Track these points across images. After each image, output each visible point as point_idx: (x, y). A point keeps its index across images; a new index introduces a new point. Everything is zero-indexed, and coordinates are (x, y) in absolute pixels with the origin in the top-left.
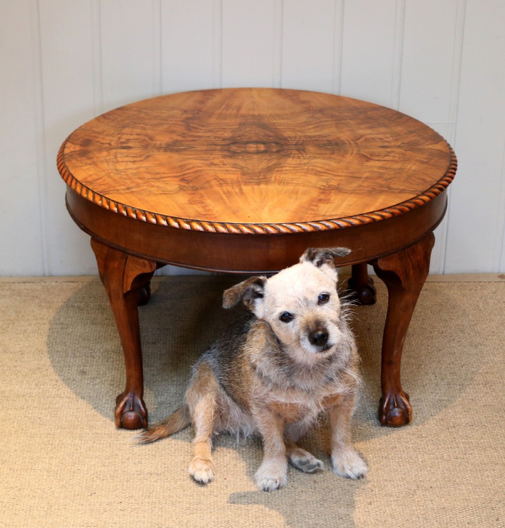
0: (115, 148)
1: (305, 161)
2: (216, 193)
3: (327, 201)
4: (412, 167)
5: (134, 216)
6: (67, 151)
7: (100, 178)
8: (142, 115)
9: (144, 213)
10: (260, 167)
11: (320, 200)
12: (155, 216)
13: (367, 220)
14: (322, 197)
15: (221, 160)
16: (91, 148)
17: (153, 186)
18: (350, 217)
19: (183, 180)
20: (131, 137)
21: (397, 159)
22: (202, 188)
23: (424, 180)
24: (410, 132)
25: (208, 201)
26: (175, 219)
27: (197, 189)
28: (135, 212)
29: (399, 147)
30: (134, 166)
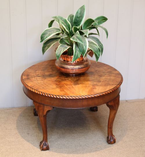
0: (36, 77)
1: (86, 78)
2: (67, 88)
3: (95, 88)
4: (112, 78)
5: (47, 95)
6: (23, 78)
7: (35, 85)
8: (40, 67)
9: (50, 95)
10: (75, 80)
11: (93, 88)
12: (53, 95)
13: (107, 93)
14: (93, 87)
15: (64, 78)
16: (30, 77)
17: (49, 87)
18: (102, 92)
19: (56, 85)
20: (39, 73)
21: (108, 76)
22: (62, 87)
23: (117, 81)
24: (109, 68)
25: (65, 90)
26: (58, 96)
27: (61, 87)
28: (47, 94)
29: (107, 73)
30: (42, 81)
